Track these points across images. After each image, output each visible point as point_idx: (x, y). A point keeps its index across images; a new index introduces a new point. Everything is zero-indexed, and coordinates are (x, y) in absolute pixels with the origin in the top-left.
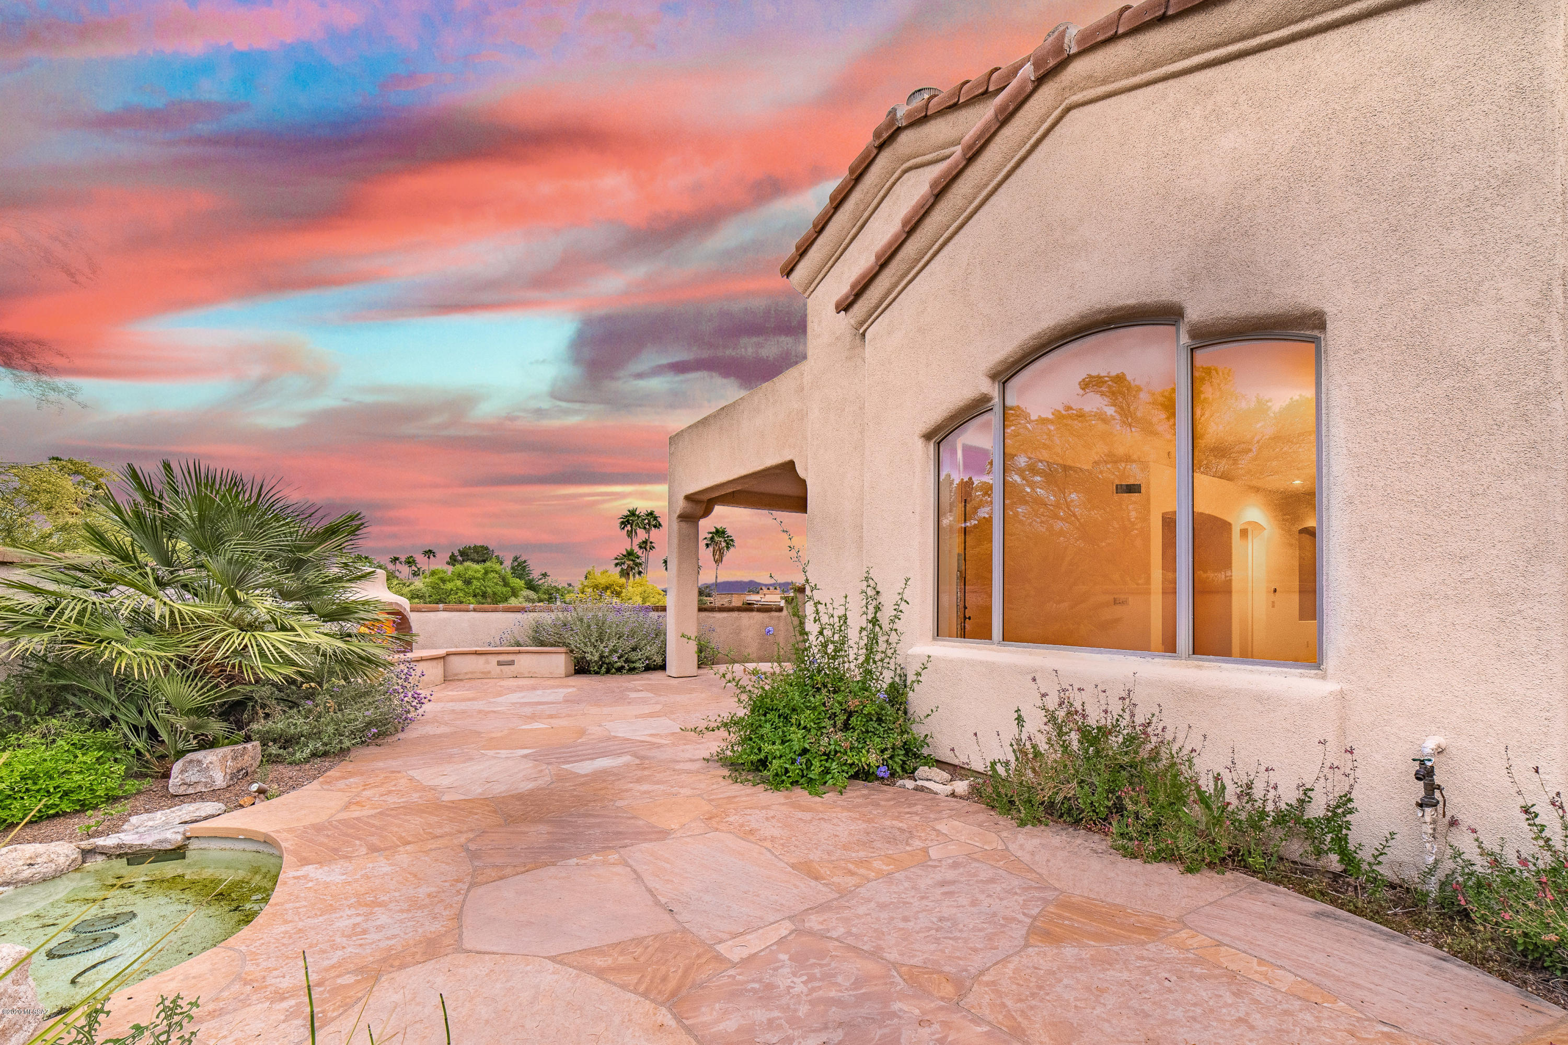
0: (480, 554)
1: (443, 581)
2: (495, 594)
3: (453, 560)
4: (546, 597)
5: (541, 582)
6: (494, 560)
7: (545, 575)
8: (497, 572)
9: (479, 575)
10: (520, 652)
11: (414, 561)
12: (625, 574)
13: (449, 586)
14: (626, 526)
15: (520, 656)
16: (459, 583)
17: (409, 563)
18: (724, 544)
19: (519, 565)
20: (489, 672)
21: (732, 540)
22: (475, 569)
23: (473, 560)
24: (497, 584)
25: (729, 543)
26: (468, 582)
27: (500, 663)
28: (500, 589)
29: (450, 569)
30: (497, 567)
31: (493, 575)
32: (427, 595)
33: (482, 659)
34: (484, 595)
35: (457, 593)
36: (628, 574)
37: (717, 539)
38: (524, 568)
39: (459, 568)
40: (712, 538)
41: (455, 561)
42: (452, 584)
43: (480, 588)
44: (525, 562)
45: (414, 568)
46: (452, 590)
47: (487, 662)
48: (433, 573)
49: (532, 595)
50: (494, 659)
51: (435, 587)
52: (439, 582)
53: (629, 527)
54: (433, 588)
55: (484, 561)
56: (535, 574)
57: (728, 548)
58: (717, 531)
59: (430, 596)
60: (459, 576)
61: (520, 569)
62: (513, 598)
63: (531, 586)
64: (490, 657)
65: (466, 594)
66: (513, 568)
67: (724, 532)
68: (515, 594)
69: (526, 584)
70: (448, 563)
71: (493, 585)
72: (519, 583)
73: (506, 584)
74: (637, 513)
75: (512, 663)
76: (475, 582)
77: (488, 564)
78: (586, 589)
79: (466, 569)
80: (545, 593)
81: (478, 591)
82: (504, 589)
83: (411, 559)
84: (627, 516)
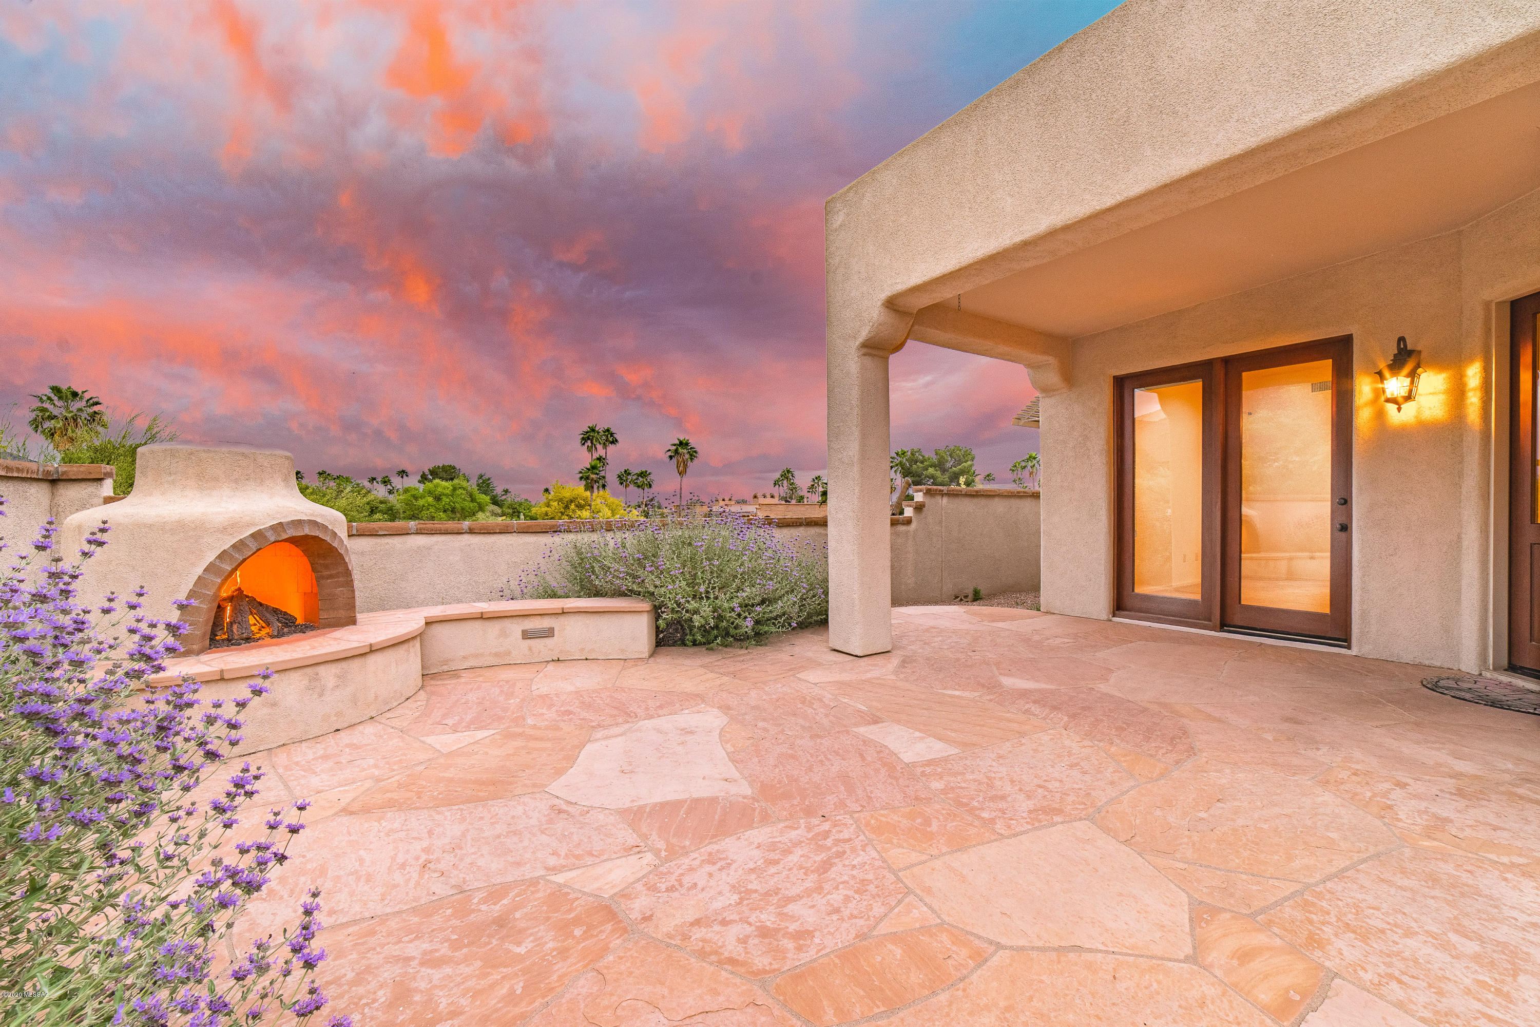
0: (448, 473)
1: (416, 498)
2: (463, 509)
3: (424, 479)
4: (510, 511)
5: (504, 497)
6: (462, 478)
7: (506, 491)
8: (464, 489)
9: (448, 492)
10: (563, 613)
11: (389, 480)
12: (589, 488)
13: (421, 502)
14: (586, 441)
15: (563, 620)
16: (430, 499)
17: (385, 482)
18: (687, 456)
19: (484, 482)
20: (509, 653)
21: (695, 452)
22: (443, 485)
23: (442, 479)
24: (464, 500)
25: (693, 454)
26: (438, 499)
27: (526, 635)
28: (468, 505)
29: (421, 487)
30: (465, 484)
31: (460, 491)
32: (401, 511)
33: (493, 628)
34: (453, 510)
35: (428, 509)
36: (593, 487)
37: (680, 450)
38: (488, 485)
39: (429, 485)
40: (676, 451)
41: (426, 479)
42: (423, 500)
43: (449, 504)
44: (489, 479)
45: (389, 487)
46: (424, 506)
47: (504, 634)
48: (406, 491)
49: (497, 510)
50: (516, 628)
51: (408, 503)
52: (412, 499)
53: (589, 443)
54: (407, 505)
55: (452, 479)
56: (499, 490)
57: (692, 459)
58: (681, 443)
59: (404, 512)
60: (430, 493)
61: (485, 485)
62: (480, 513)
63: (495, 502)
64: (507, 623)
65: (437, 509)
66: (478, 485)
67: (687, 444)
68: (481, 508)
69: (491, 499)
70: (420, 482)
71: (462, 500)
72: (484, 498)
73: (473, 500)
74: (597, 429)
75: (549, 633)
76: (444, 498)
77: (456, 481)
78: (552, 503)
79: (436, 486)
80: (509, 508)
81: (447, 506)
82: (472, 505)
83: (386, 479)
84: (587, 432)
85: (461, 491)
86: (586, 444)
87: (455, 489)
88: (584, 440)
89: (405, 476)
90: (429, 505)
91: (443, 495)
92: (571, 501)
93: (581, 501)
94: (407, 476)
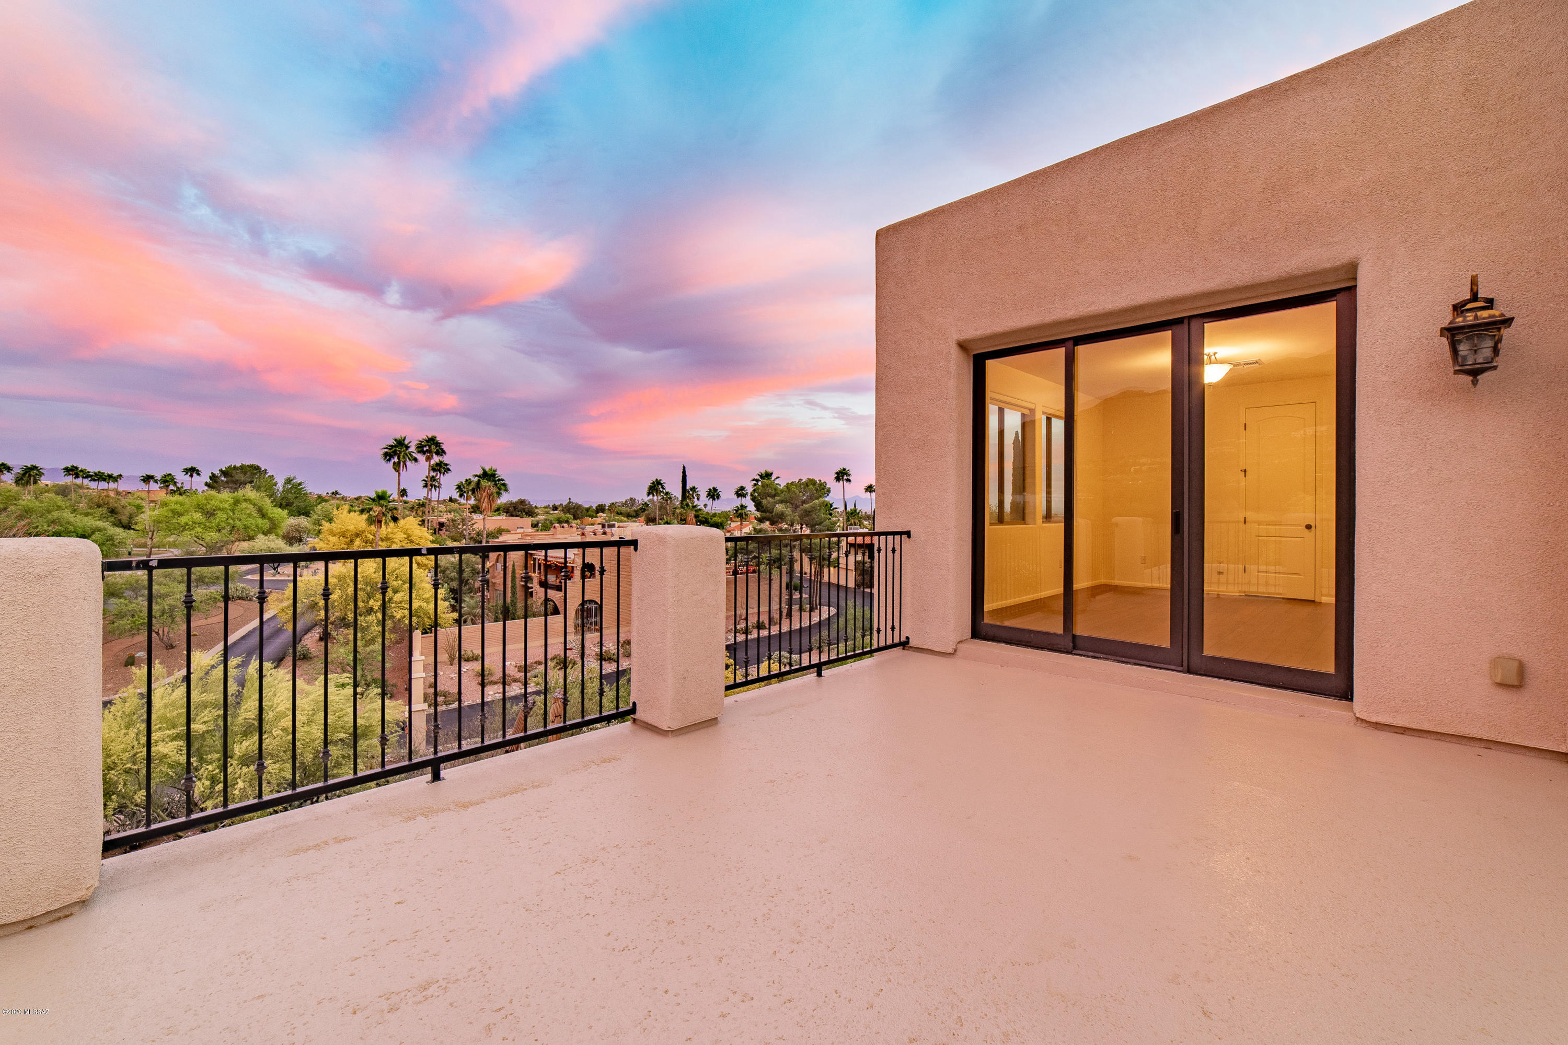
0: (248, 474)
1: (176, 514)
8: (251, 501)
9: (226, 506)
13: (183, 519)
19: (293, 488)
26: (210, 514)
36: (379, 521)
38: (298, 493)
42: (187, 517)
43: (226, 522)
44: (300, 484)
51: (162, 521)
52: (171, 514)
58: (487, 474)
60: (199, 507)
61: (291, 494)
70: (206, 485)
76: (219, 514)
83: (168, 478)
84: (392, 446)
85: (244, 505)
86: (392, 461)
87: (237, 502)
88: (388, 456)
89: (195, 475)
90: (194, 523)
91: (220, 509)
92: (357, 535)
93: (369, 535)
94: (198, 474)
